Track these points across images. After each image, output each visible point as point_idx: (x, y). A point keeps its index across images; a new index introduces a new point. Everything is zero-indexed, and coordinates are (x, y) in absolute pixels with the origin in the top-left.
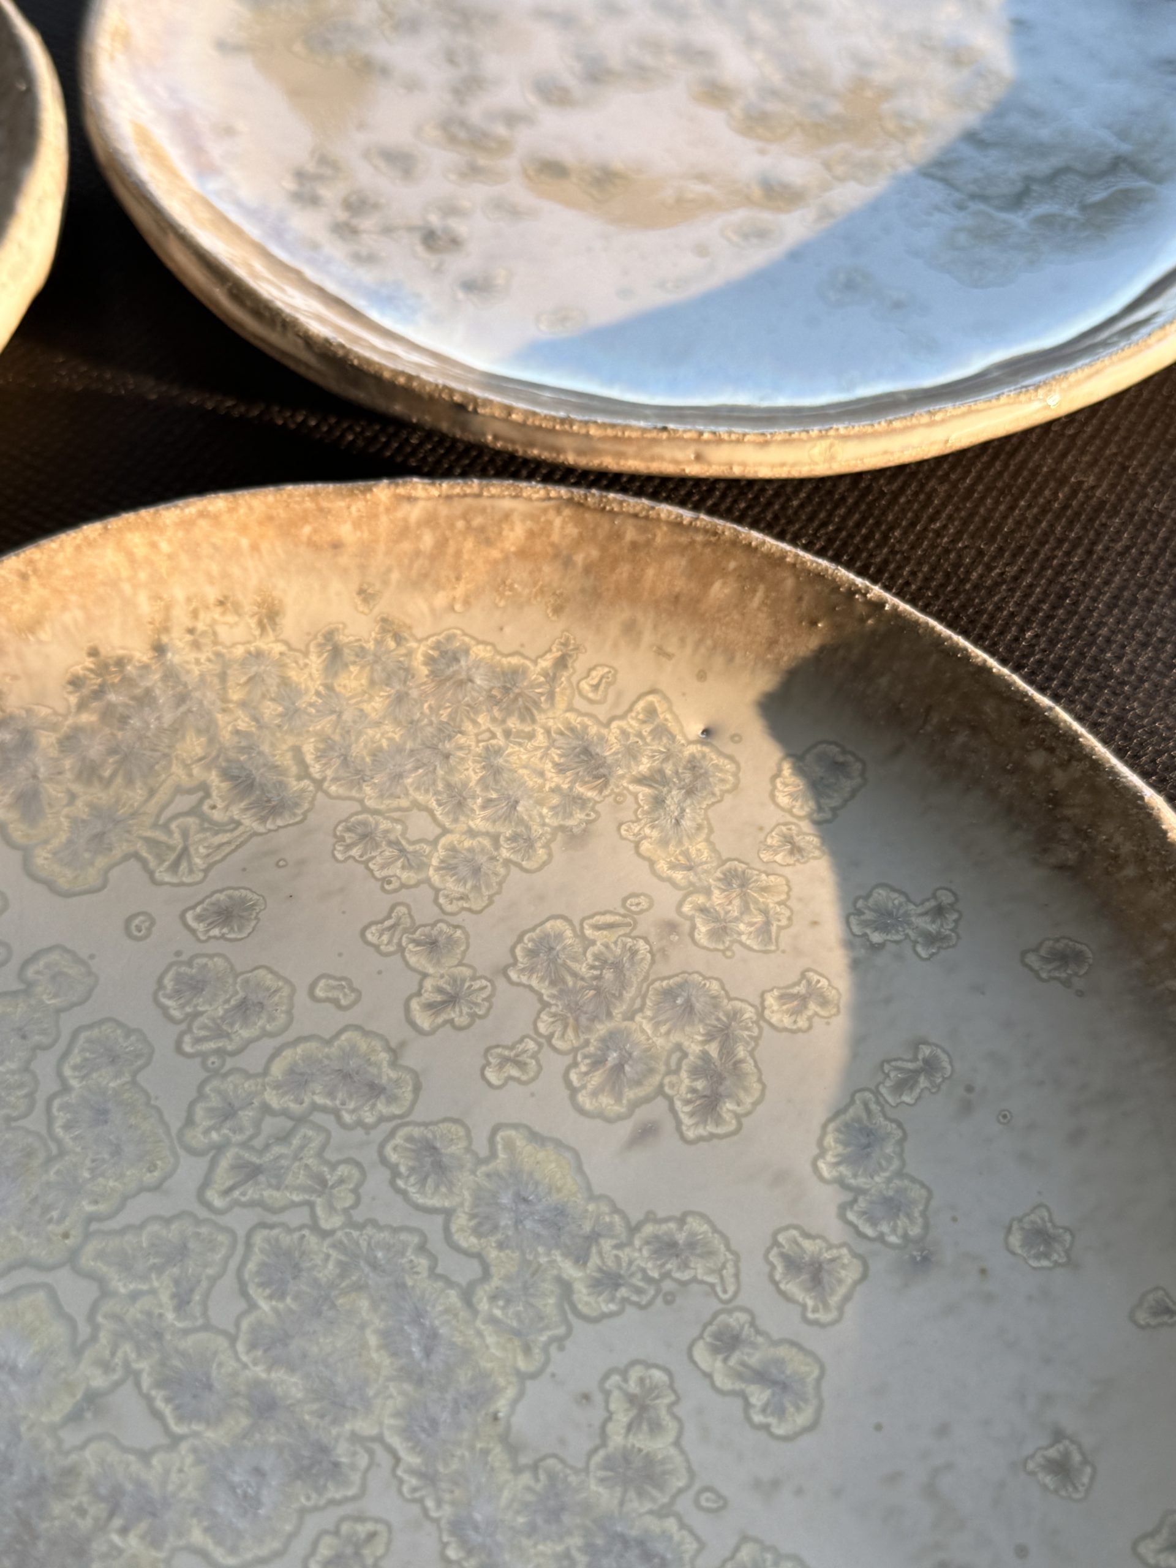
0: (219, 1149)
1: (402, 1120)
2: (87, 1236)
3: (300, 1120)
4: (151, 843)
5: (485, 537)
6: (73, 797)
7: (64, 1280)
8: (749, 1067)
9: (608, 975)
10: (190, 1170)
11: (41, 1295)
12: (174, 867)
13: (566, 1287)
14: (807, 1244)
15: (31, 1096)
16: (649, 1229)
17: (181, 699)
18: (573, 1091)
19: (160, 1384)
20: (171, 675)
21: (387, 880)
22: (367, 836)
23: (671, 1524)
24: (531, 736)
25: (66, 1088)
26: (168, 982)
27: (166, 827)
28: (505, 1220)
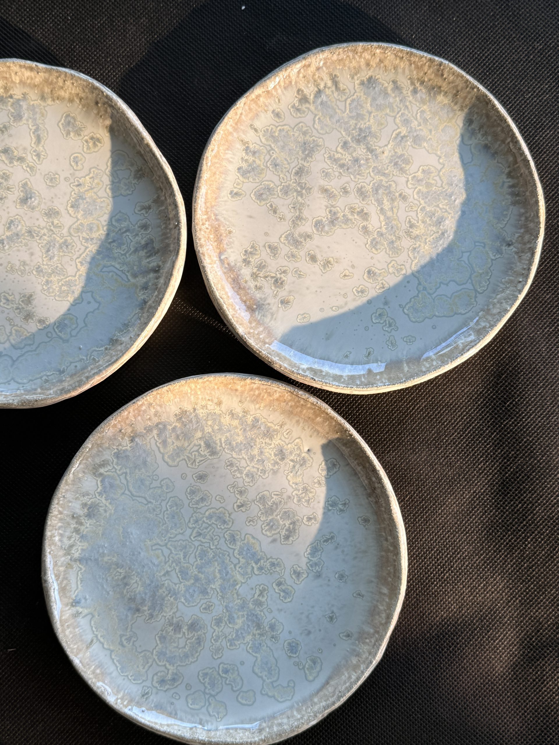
0: (194, 528)
1: (229, 529)
2: (169, 541)
3: (210, 525)
4: (188, 457)
5: (270, 394)
6: (173, 443)
7: (164, 549)
8: (297, 531)
9: (274, 506)
10: (189, 531)
11: (160, 551)
12: (192, 464)
13: (253, 568)
14: (299, 569)
15: (161, 510)
16: (270, 560)
17: (198, 422)
18: (262, 529)
19: (180, 572)
20: (196, 416)
21: (234, 475)
22: (231, 465)
23: (262, 614)
24: (271, 445)
25: (167, 510)
26: (188, 490)
27: (191, 454)
28: (244, 553)
